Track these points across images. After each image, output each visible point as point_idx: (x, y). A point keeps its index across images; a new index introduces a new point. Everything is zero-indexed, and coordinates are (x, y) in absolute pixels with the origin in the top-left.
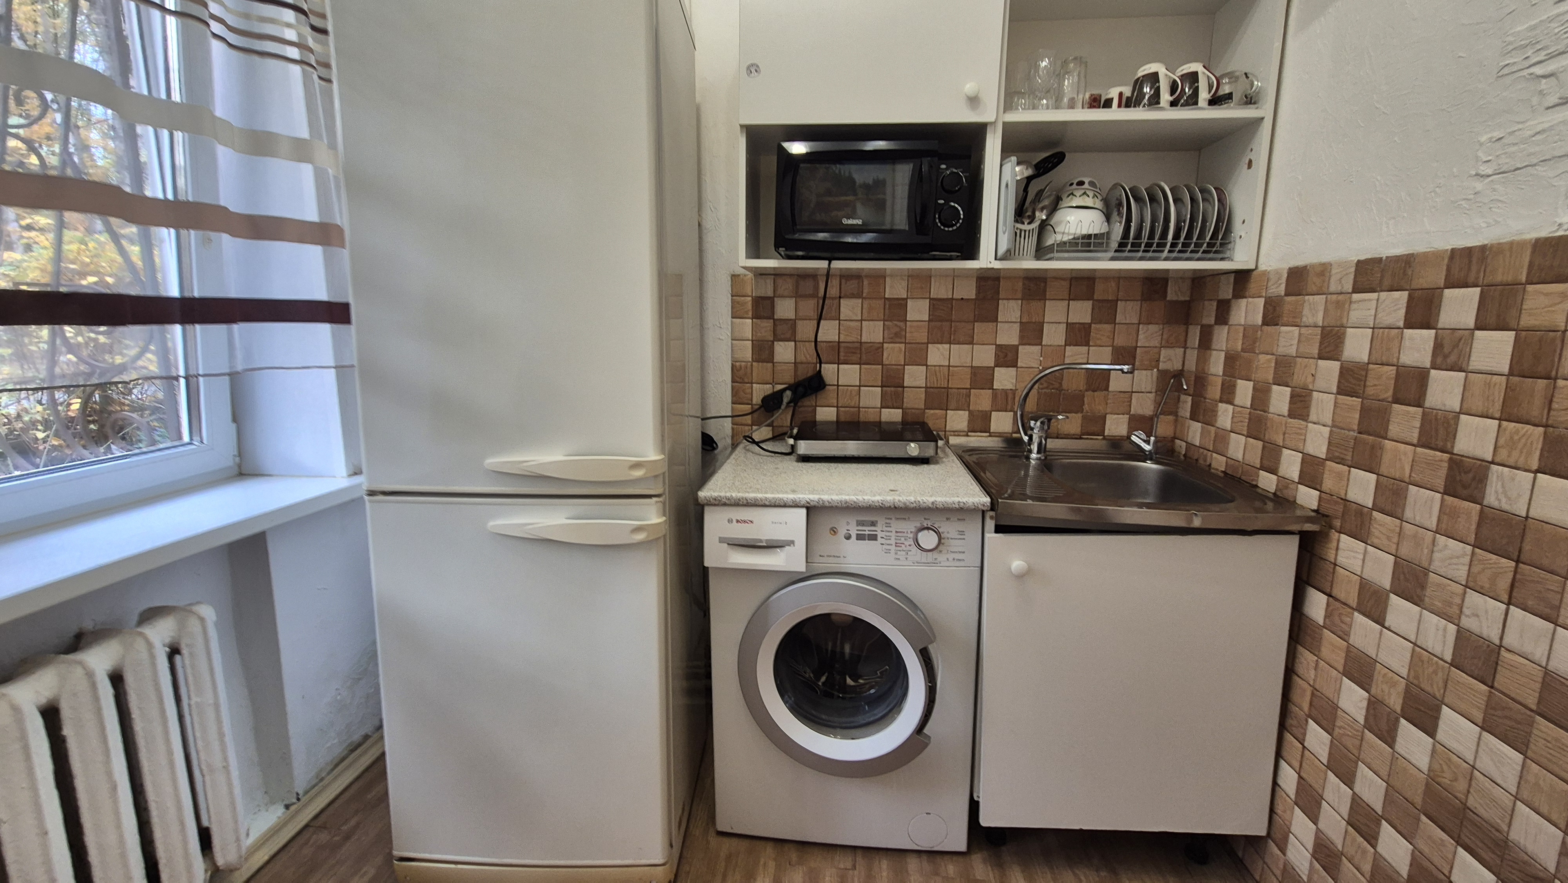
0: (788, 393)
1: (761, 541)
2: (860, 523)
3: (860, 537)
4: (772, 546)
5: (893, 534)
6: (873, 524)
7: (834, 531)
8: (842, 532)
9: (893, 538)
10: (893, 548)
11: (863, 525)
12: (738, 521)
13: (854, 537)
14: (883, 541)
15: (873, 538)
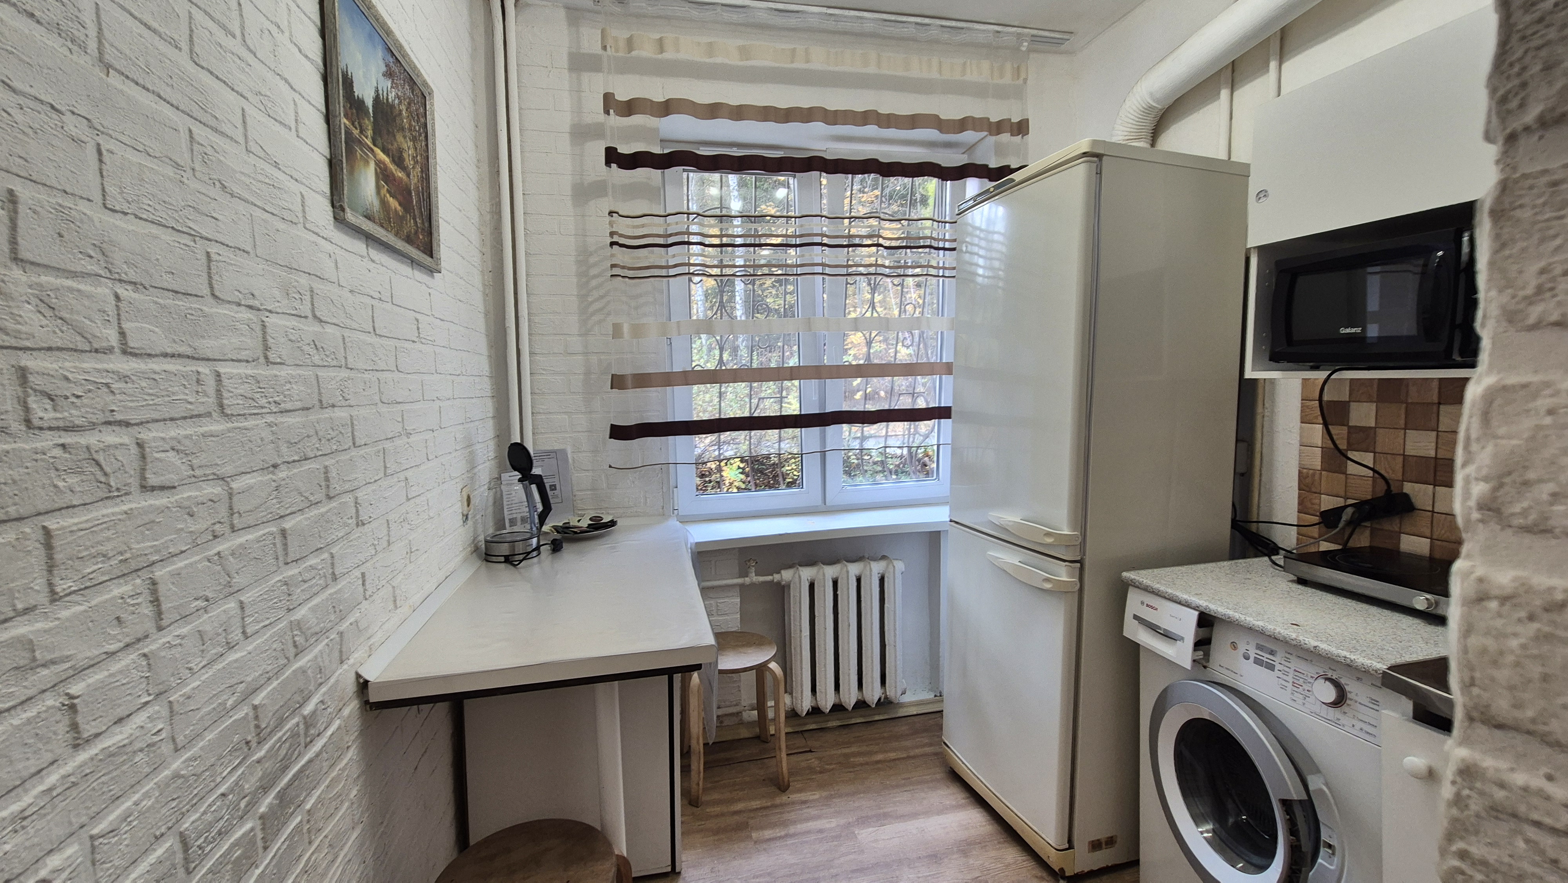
0: (1350, 510)
1: (1159, 628)
2: (1259, 647)
3: (1258, 662)
4: (1167, 636)
5: (1291, 671)
6: (1272, 653)
7: (1234, 646)
8: (1242, 648)
9: (1291, 676)
10: (1290, 685)
11: (1262, 650)
12: (1147, 605)
13: (1252, 659)
14: (1280, 674)
15: (1271, 667)
